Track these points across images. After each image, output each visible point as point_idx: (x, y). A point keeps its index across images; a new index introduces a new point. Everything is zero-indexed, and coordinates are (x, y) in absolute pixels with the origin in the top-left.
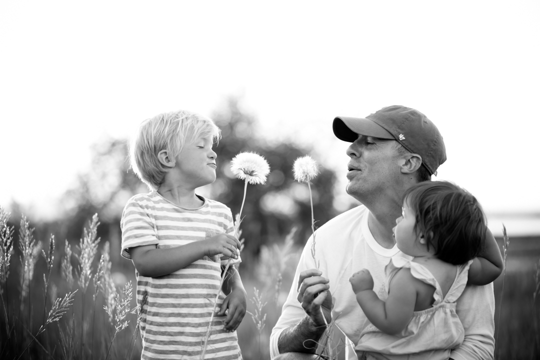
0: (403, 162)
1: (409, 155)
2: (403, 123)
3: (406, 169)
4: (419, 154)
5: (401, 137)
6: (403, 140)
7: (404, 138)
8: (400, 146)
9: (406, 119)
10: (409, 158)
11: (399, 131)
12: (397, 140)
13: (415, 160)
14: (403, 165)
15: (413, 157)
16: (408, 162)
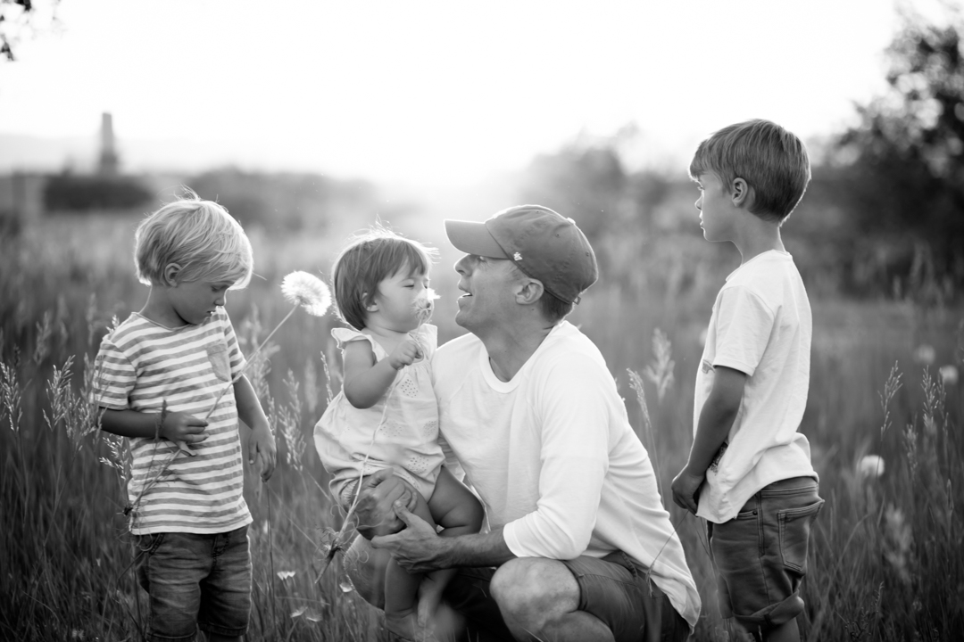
0: (520, 289)
1: (527, 280)
2: (522, 238)
3: (521, 299)
4: (540, 280)
5: (517, 256)
6: (519, 261)
7: (521, 258)
8: (515, 267)
9: (527, 232)
10: (527, 284)
11: (515, 248)
12: (512, 259)
13: (534, 287)
14: (519, 294)
15: (531, 283)
16: (525, 290)
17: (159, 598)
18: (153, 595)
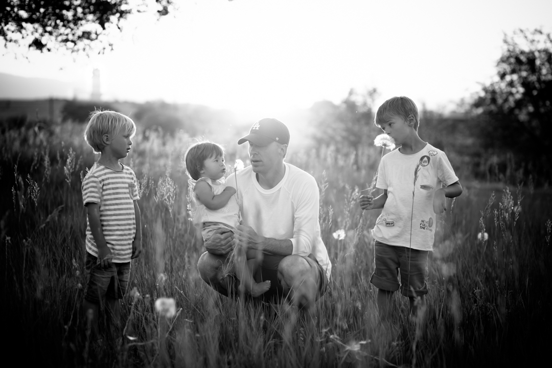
6: (278, 140)
10: (282, 147)
17: (94, 282)
18: (92, 280)
